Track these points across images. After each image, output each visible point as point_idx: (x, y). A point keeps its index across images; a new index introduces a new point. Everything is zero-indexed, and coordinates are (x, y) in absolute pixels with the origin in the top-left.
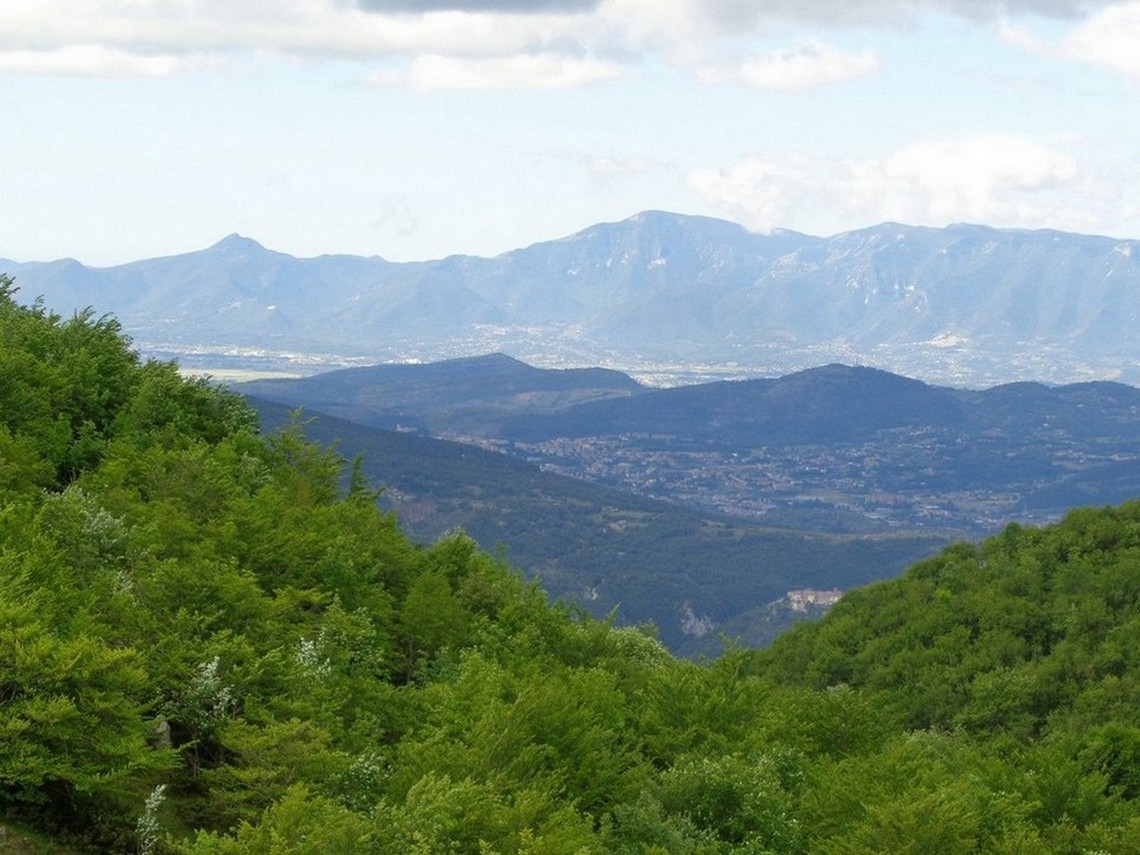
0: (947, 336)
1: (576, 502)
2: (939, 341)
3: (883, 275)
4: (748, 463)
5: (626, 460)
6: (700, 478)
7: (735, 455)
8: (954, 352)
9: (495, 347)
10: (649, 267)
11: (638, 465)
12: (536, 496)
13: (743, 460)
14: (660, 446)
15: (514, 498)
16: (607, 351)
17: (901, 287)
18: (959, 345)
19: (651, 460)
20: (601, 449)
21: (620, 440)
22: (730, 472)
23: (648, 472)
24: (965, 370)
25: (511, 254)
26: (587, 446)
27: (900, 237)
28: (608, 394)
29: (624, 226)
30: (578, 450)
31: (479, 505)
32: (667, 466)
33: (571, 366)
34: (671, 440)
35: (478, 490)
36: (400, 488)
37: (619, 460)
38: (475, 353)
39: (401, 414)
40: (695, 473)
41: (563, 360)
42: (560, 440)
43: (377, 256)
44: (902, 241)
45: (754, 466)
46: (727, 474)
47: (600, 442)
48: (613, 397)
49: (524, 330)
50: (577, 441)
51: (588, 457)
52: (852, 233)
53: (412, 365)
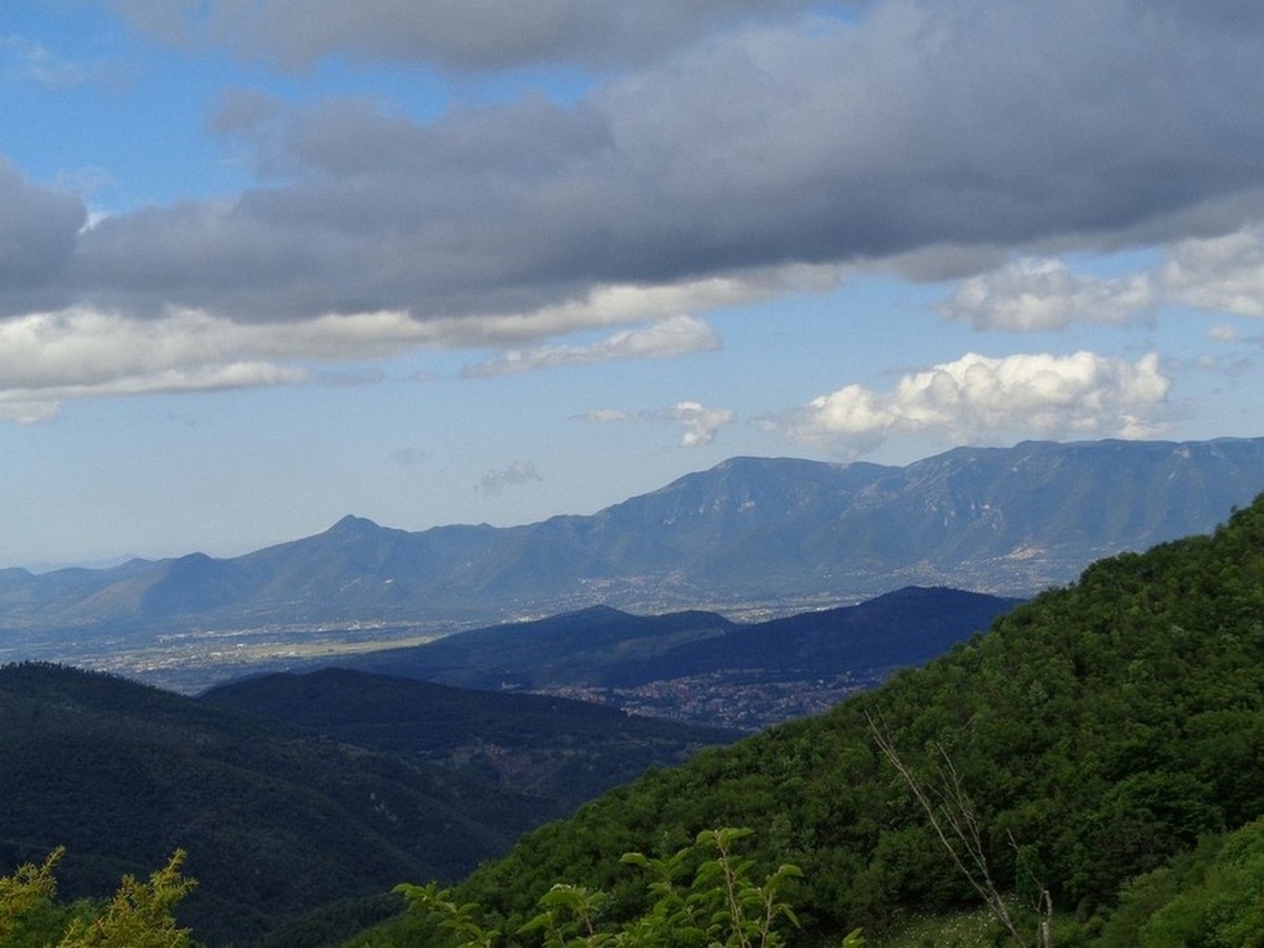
0: (1025, 549)
1: (662, 741)
2: (1017, 554)
3: (958, 497)
4: (834, 688)
5: (719, 696)
6: (788, 707)
7: (821, 681)
8: (1032, 563)
9: (601, 599)
10: (741, 510)
11: (730, 700)
12: (622, 739)
13: (829, 686)
14: (750, 680)
15: (604, 743)
16: (706, 593)
17: (977, 507)
18: (1037, 556)
19: (742, 693)
20: (695, 688)
21: (712, 678)
22: (817, 698)
23: (740, 705)
24: (1044, 579)
25: (609, 510)
26: (683, 686)
27: (973, 459)
28: (703, 634)
29: (713, 474)
30: (674, 690)
31: (569, 752)
32: (757, 697)
33: (674, 610)
34: (760, 673)
35: (569, 739)
36: (496, 744)
37: (711, 697)
38: (582, 606)
39: (508, 672)
40: (783, 702)
41: (665, 605)
42: (656, 683)
43: (484, 524)
44: (973, 463)
45: (839, 691)
46: (813, 700)
47: (694, 681)
48: (708, 636)
49: (627, 580)
50: (673, 681)
51: (683, 696)
52: (927, 461)
53: (525, 623)
